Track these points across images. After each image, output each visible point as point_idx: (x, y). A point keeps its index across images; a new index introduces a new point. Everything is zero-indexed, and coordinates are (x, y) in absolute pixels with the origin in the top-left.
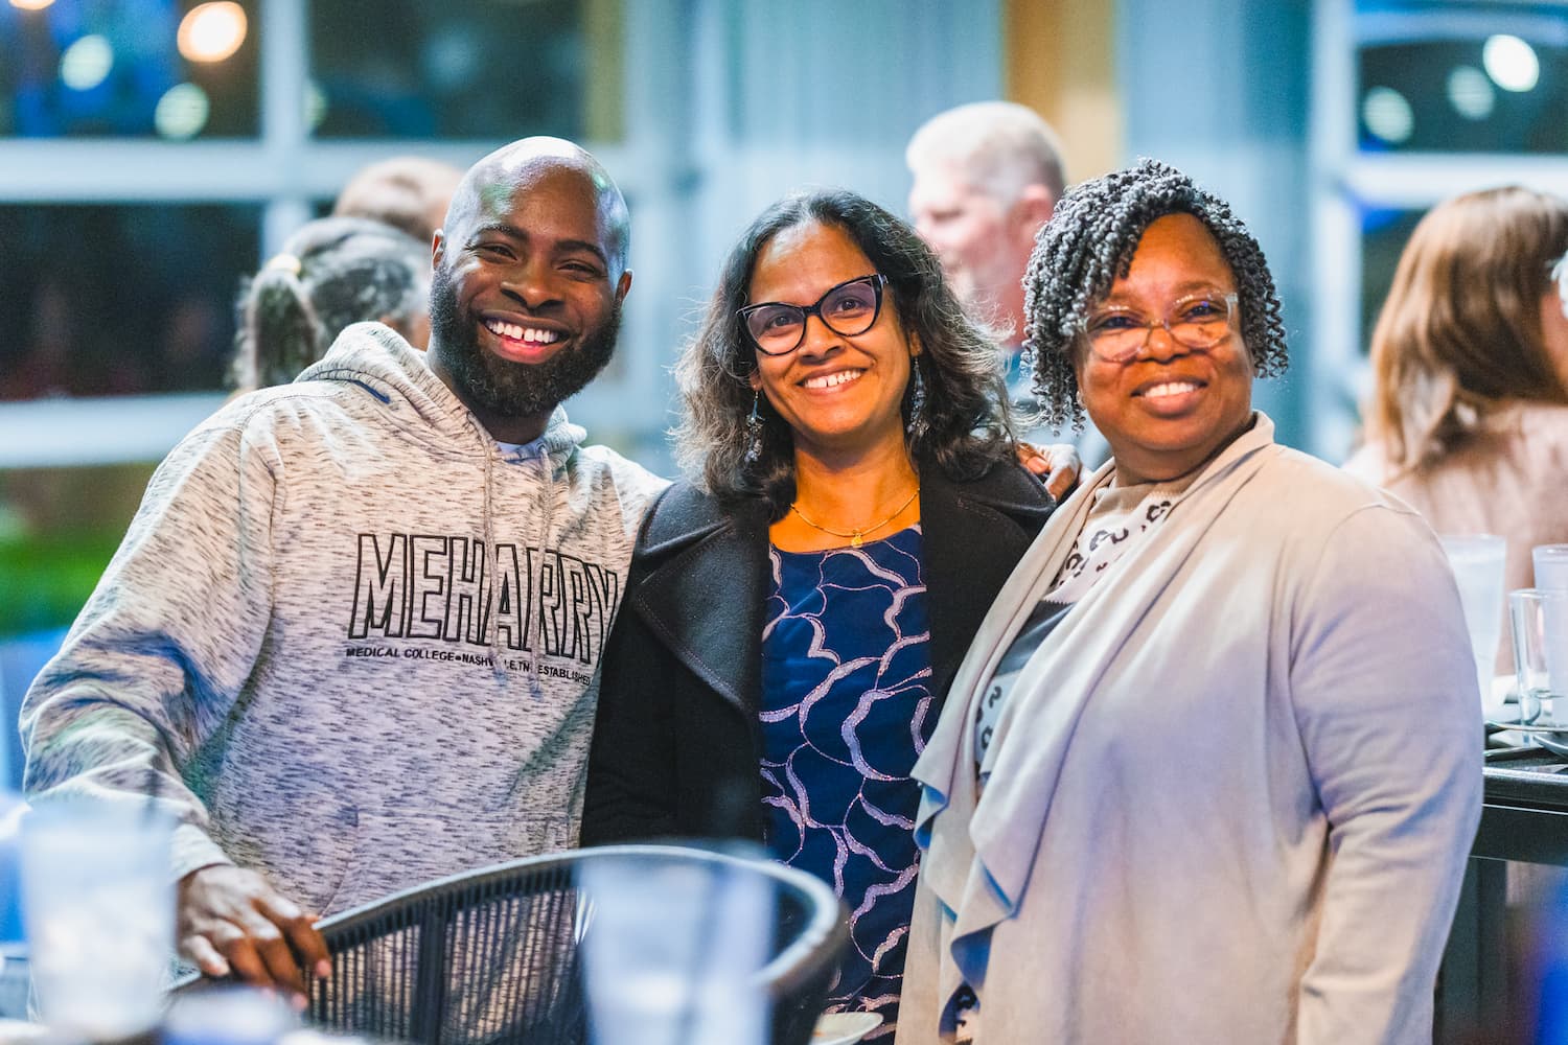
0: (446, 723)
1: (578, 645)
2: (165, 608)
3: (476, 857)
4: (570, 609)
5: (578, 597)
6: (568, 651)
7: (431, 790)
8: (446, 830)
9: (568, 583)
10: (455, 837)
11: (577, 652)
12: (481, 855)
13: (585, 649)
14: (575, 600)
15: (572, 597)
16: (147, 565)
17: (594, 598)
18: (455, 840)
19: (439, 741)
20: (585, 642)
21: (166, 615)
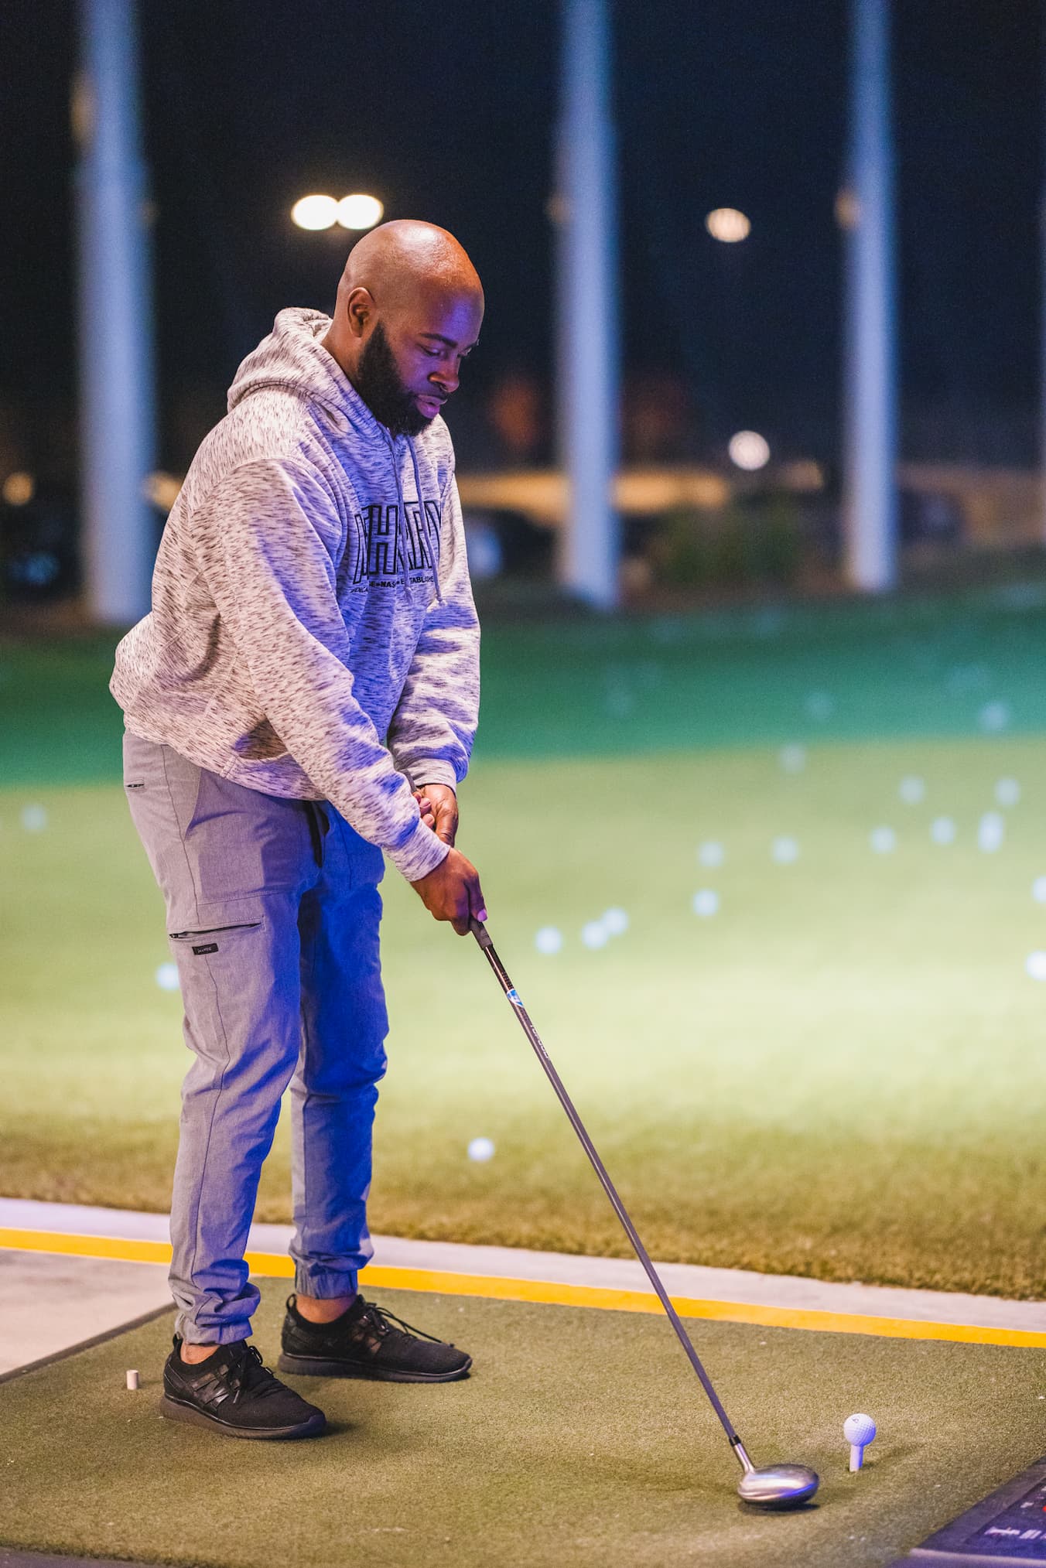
0: (371, 627)
1: (425, 559)
2: (319, 593)
3: (383, 710)
4: (416, 538)
5: (420, 528)
6: (419, 564)
7: (359, 669)
8: (366, 695)
9: (412, 520)
10: (370, 698)
11: (425, 563)
12: (386, 709)
13: (429, 559)
14: (418, 530)
15: (415, 529)
16: (293, 568)
17: (431, 525)
18: (371, 700)
19: (365, 639)
20: (428, 556)
21: (322, 598)
